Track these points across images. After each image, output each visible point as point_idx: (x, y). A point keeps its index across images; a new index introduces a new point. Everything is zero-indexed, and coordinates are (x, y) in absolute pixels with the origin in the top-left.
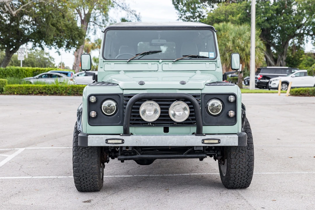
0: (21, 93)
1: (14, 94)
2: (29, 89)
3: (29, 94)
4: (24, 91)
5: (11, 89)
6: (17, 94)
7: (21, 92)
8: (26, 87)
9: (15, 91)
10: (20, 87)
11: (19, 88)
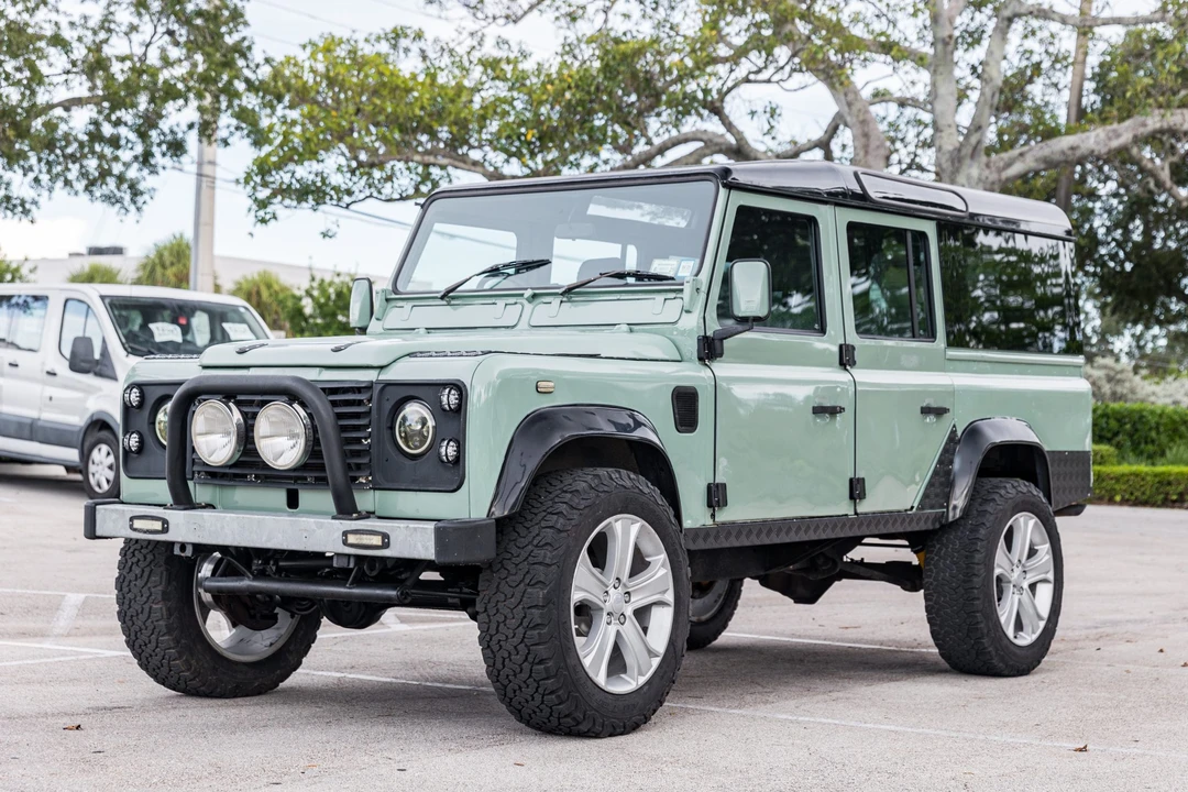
0: (1136, 498)
1: (1111, 501)
2: (1169, 483)
3: (1167, 503)
4: (1148, 493)
5: (1103, 480)
6: (1124, 502)
7: (1137, 494)
8: (1156, 475)
9: (1114, 490)
10: (1136, 475)
11: (1132, 477)
